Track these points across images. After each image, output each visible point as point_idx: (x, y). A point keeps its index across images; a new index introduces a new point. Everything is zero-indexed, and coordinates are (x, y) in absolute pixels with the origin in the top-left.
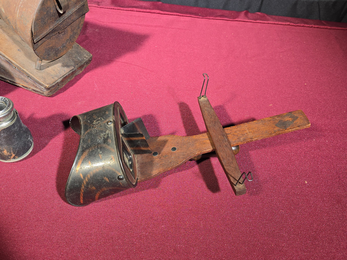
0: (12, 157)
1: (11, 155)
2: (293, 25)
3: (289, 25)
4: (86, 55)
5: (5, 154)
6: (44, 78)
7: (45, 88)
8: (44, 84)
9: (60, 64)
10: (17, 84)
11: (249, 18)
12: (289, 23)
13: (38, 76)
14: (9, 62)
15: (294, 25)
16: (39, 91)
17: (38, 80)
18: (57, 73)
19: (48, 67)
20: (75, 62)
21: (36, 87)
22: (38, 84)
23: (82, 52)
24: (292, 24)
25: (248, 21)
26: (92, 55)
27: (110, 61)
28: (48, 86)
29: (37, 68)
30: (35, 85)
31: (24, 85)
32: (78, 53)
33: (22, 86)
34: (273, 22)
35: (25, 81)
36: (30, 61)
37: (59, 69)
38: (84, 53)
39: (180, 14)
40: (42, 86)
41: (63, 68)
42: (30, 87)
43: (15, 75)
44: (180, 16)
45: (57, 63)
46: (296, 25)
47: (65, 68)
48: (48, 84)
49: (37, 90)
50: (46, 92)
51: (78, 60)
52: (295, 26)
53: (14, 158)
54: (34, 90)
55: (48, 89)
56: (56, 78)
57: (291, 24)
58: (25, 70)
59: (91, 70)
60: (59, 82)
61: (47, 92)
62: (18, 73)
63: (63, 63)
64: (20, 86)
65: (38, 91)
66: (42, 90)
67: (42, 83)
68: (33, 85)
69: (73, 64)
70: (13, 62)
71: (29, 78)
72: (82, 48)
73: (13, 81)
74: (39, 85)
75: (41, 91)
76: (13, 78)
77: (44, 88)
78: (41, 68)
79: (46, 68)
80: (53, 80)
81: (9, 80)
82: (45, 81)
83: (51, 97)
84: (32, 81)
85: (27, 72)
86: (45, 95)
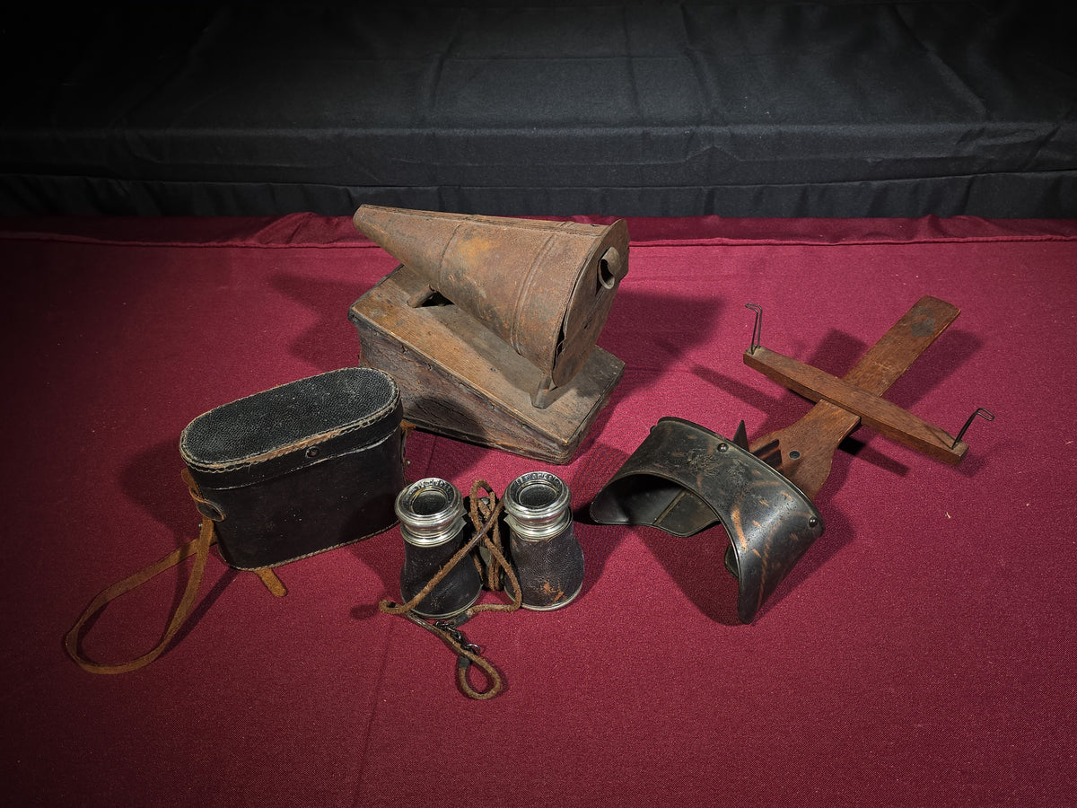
0: (557, 598)
1: (557, 594)
2: (1060, 240)
3: (1050, 240)
4: (615, 366)
5: (546, 593)
6: (556, 425)
7: (562, 446)
8: (558, 437)
9: (573, 392)
10: (489, 442)
11: (945, 234)
12: (1049, 236)
13: (541, 420)
14: (481, 399)
15: (1064, 238)
16: (545, 453)
17: (543, 428)
18: (574, 412)
19: (555, 400)
20: (599, 383)
21: (539, 445)
22: (544, 440)
23: (605, 358)
24: (1059, 237)
25: (946, 240)
26: (623, 363)
27: (658, 371)
28: (566, 441)
29: (537, 403)
30: (536, 441)
31: (505, 443)
32: (598, 361)
33: (503, 446)
34: (1010, 238)
35: (515, 437)
37: (574, 402)
38: (609, 360)
40: (554, 442)
41: (580, 399)
42: (522, 446)
43: (486, 423)
45: (568, 389)
46: (1067, 239)
47: (585, 397)
48: (565, 438)
49: (539, 451)
50: (560, 455)
51: (603, 376)
52: (1065, 241)
53: (560, 600)
54: (531, 453)
55: (566, 447)
56: (576, 423)
57: (1054, 237)
58: (515, 411)
59: (623, 396)
61: (563, 454)
62: (495, 420)
63: (579, 389)
64: (496, 446)
65: (540, 455)
66: (553, 450)
67: (555, 436)
68: (532, 443)
69: (596, 387)
70: (490, 395)
71: (524, 427)
72: (601, 349)
73: (479, 435)
74: (547, 441)
75: (549, 454)
76: (480, 430)
77: (557, 447)
78: (546, 403)
79: (552, 402)
80: (572, 427)
81: (467, 435)
82: (558, 431)
83: (567, 464)
84: (529, 434)
85: (521, 415)
86: (558, 460)
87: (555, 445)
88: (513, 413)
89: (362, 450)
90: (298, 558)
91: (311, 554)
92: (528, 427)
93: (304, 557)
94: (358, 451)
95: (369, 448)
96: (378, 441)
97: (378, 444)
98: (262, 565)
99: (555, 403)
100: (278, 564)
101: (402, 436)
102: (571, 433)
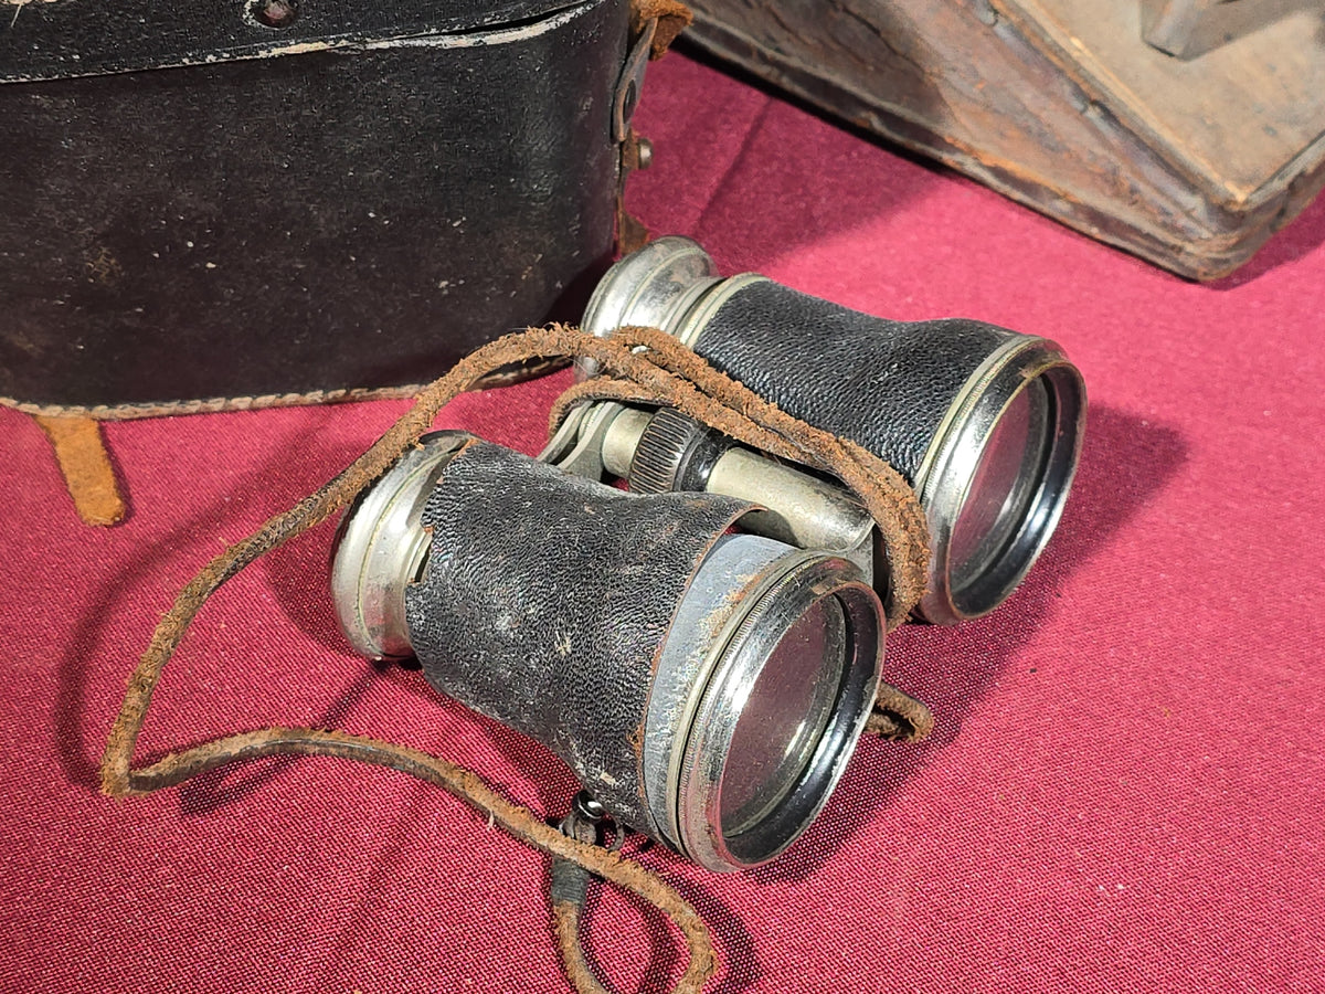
6: (1214, 128)
7: (1222, 207)
8: (1214, 177)
10: (952, 148)
13: (1168, 101)
16: (1147, 228)
18: (1292, 98)
19: (1229, 38)
21: (1133, 191)
22: (1154, 173)
28: (1241, 197)
29: (1162, 35)
30: (1125, 173)
31: (1011, 165)
33: (999, 173)
35: (1050, 145)
37: (1301, 60)
40: (1192, 188)
42: (1065, 186)
43: (953, 78)
48: (1242, 182)
49: (1129, 215)
50: (1204, 244)
54: (1096, 217)
55: (1236, 218)
56: (1294, 137)
60: (1310, 169)
61: (1218, 240)
62: (990, 68)
64: (970, 167)
66: (1183, 222)
67: (1201, 165)
68: (1111, 181)
71: (1093, 114)
73: (921, 120)
74: (1168, 183)
75: (1160, 234)
77: (1199, 212)
78: (1195, 43)
79: (1217, 45)
80: (1271, 151)
81: (880, 112)
82: (1220, 153)
83: (1223, 284)
84: (1104, 143)
85: (1092, 65)
86: (1191, 263)
87: (1194, 202)
88: (1059, 51)
89: (465, 41)
90: (195, 406)
91: (242, 402)
92: (1109, 115)
93: (217, 404)
94: (449, 42)
95: (493, 39)
96: (531, 22)
97: (527, 33)
98: (68, 400)
99: (1228, 50)
100: (124, 411)
101: (633, 40)
102: (1267, 172)
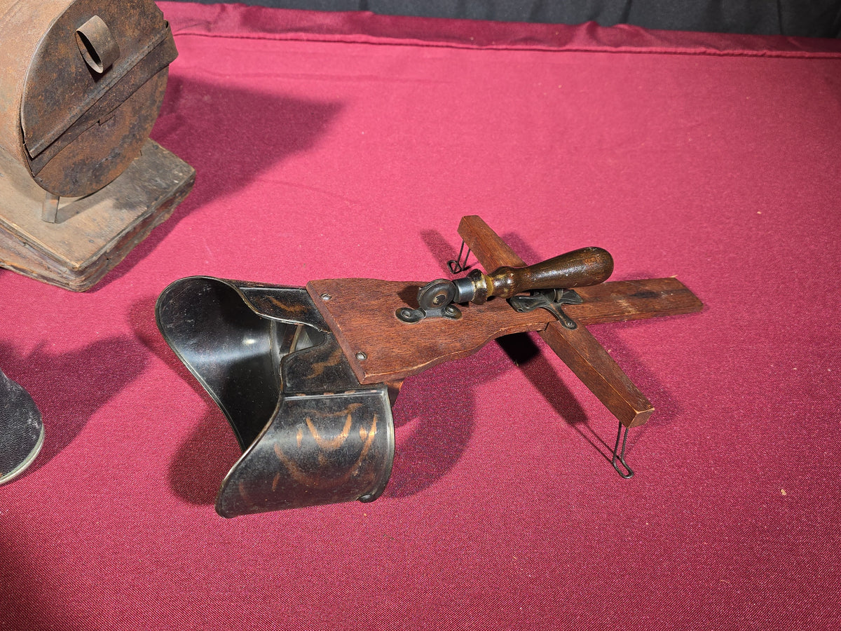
2: (714, 54)
3: (704, 53)
4: (180, 172)
6: (69, 245)
7: (73, 270)
8: (68, 261)
9: (108, 203)
11: (599, 42)
12: (703, 49)
13: (50, 238)
15: (718, 52)
16: (58, 279)
17: (50, 250)
18: (101, 229)
19: (78, 213)
20: (150, 193)
21: (49, 268)
22: (51, 262)
23: (167, 162)
24: (713, 51)
25: (600, 48)
26: (193, 170)
27: (243, 179)
28: (78, 266)
30: (44, 263)
31: (15, 264)
32: (156, 167)
33: (12, 266)
34: (664, 49)
36: (28, 201)
37: (106, 215)
38: (173, 166)
39: (421, 42)
40: (63, 265)
41: (117, 212)
42: (32, 268)
44: (422, 46)
45: (102, 199)
46: (722, 53)
47: (124, 211)
48: (77, 261)
49: (52, 276)
50: (75, 282)
51: (159, 186)
52: (719, 55)
54: (44, 277)
55: (80, 272)
56: (101, 242)
57: (709, 51)
58: (14, 225)
59: (193, 209)
60: (108, 251)
61: (78, 279)
63: (117, 199)
64: (6, 266)
65: (53, 280)
66: (65, 275)
67: (63, 258)
68: (41, 264)
69: (143, 198)
71: (27, 246)
72: (166, 152)
74: (56, 264)
75: (61, 280)
77: (68, 272)
78: (58, 217)
79: (73, 216)
80: (92, 248)
82: (69, 252)
83: (90, 291)
84: (35, 254)
85: (21, 230)
86: (74, 288)
87: (64, 269)
92: (31, 246)
99: (78, 216)
102: (88, 256)
